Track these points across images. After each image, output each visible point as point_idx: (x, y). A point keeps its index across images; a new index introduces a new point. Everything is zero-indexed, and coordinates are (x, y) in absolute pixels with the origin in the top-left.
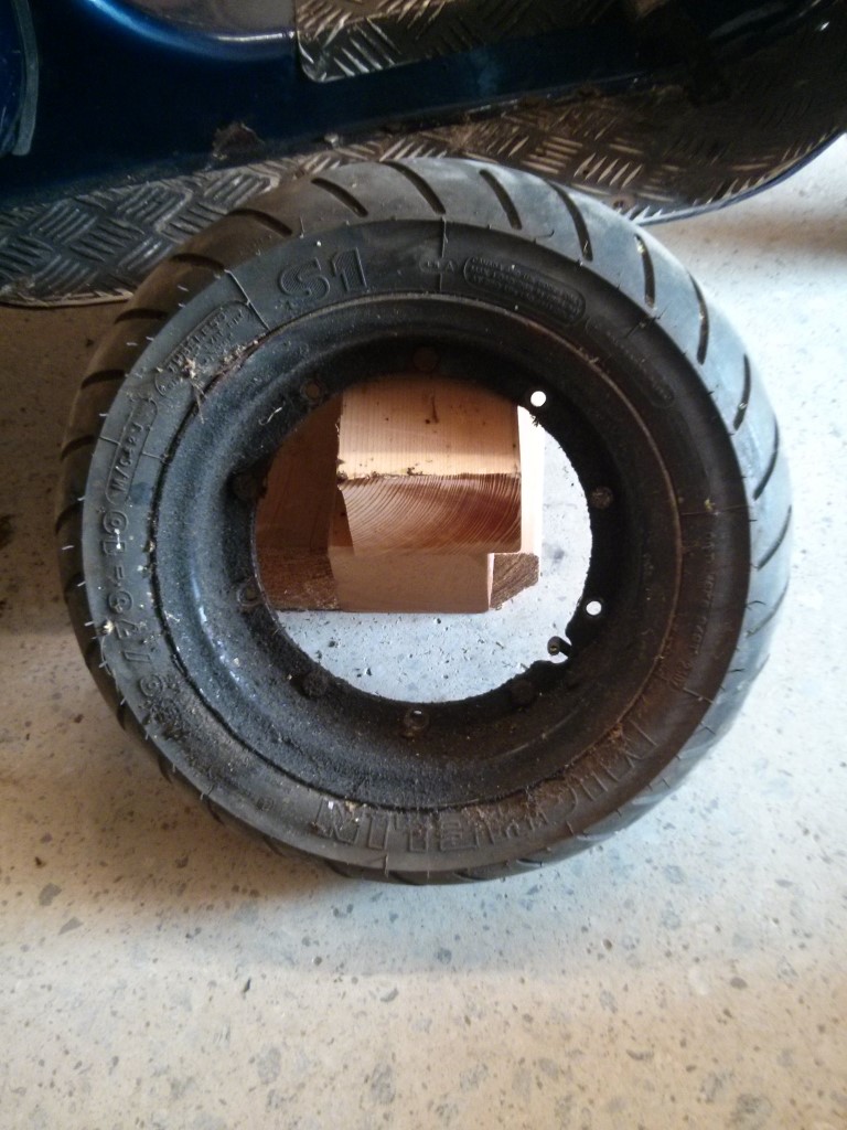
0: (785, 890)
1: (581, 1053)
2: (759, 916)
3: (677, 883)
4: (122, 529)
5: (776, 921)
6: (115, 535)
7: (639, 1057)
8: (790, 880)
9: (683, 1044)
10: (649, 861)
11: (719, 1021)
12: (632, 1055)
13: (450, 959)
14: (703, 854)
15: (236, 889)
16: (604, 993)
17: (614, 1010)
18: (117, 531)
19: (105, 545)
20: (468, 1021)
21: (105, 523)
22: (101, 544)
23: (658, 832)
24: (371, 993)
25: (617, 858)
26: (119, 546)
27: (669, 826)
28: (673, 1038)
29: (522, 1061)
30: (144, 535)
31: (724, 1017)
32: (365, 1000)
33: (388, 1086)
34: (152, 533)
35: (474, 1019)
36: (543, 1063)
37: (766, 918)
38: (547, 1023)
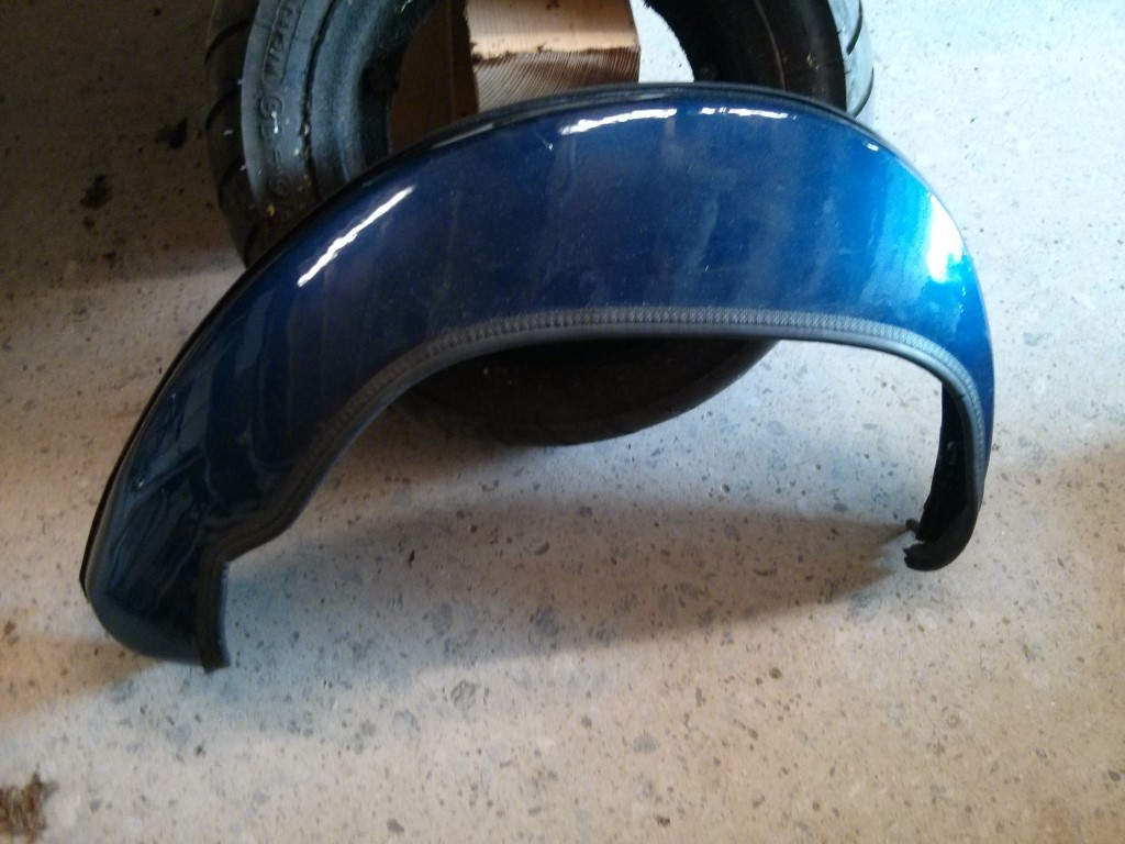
0: (871, 431)
1: (714, 575)
2: (852, 454)
3: (779, 434)
4: (279, 113)
5: (867, 456)
6: (272, 118)
7: (765, 574)
8: (875, 422)
9: (800, 559)
10: (753, 420)
11: (829, 538)
12: (759, 573)
13: (591, 515)
14: (798, 410)
15: (388, 479)
16: (728, 526)
17: (738, 539)
18: (274, 115)
19: (263, 130)
20: (614, 561)
21: (262, 105)
22: (259, 128)
23: (758, 396)
24: (525, 549)
25: (726, 420)
26: (276, 130)
27: (766, 391)
28: (791, 556)
29: (665, 587)
30: (299, 118)
31: (832, 535)
32: (521, 555)
33: (552, 621)
34: (306, 116)
35: (619, 559)
36: (683, 587)
37: (858, 454)
38: (683, 556)
